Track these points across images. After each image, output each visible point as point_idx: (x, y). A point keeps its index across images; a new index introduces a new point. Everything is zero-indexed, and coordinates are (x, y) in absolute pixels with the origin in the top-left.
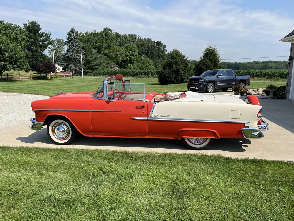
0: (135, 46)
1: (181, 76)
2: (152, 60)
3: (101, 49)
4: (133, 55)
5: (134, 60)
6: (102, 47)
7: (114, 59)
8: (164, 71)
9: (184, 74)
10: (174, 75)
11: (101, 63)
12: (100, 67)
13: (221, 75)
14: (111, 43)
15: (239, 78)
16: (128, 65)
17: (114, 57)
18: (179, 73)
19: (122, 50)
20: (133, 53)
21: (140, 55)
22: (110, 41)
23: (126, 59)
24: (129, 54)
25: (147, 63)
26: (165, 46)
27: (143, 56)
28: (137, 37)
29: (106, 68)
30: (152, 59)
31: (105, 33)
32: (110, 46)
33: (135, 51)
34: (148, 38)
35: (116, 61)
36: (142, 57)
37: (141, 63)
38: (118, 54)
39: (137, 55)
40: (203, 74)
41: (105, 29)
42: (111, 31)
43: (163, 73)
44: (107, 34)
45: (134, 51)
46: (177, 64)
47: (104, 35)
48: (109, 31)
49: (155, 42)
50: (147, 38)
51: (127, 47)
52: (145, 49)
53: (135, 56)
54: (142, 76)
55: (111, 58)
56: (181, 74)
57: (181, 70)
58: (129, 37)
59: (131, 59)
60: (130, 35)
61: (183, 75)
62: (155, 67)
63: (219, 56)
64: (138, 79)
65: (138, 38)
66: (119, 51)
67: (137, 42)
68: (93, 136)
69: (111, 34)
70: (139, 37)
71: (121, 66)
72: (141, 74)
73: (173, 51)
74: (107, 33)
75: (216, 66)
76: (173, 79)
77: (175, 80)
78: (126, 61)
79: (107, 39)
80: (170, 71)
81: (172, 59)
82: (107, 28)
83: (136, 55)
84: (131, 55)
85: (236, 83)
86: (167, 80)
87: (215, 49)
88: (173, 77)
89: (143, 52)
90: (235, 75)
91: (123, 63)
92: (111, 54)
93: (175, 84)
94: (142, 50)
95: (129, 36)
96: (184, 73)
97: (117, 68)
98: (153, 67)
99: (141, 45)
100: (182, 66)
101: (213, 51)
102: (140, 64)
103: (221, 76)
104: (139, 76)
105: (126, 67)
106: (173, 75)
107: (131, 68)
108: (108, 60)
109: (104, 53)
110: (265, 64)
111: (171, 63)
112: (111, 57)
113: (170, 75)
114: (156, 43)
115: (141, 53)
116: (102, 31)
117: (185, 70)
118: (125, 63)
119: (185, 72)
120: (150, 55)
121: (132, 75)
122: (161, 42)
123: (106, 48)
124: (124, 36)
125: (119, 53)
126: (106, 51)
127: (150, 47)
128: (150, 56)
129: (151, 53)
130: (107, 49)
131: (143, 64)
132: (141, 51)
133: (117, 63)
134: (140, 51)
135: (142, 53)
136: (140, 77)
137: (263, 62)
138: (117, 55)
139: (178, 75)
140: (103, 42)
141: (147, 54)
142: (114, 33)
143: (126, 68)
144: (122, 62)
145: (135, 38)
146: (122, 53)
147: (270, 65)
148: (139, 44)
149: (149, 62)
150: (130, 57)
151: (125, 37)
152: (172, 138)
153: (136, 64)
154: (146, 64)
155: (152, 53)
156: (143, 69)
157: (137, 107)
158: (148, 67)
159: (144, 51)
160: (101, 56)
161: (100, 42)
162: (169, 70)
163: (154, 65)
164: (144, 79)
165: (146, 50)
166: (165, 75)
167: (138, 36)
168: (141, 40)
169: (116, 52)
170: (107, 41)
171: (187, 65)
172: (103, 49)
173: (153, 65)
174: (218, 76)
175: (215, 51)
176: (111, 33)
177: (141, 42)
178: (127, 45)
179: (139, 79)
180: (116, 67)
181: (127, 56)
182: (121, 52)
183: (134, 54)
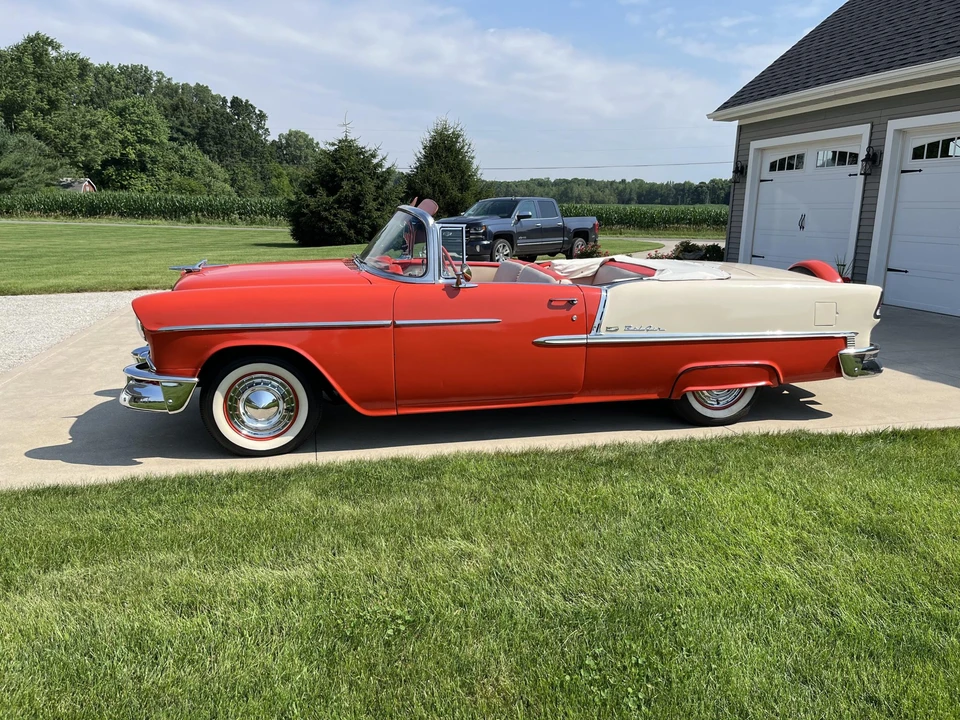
0: (153, 108)
1: (369, 218)
2: (221, 161)
3: (18, 113)
4: (147, 142)
5: (154, 161)
6: (24, 108)
7: (75, 152)
8: (312, 201)
9: (379, 213)
10: (347, 215)
11: (25, 166)
12: (21, 181)
13: (530, 213)
14: (60, 92)
15: (573, 223)
16: (131, 178)
17: (73, 144)
18: (363, 208)
19: (105, 119)
20: (149, 133)
21: (175, 144)
22: (53, 84)
23: (122, 154)
24: (131, 138)
25: (203, 172)
26: (262, 116)
27: (186, 147)
28: (155, 78)
29: (48, 185)
30: (219, 158)
31: (33, 54)
32: (53, 104)
33: (154, 126)
34: (198, 84)
35: (82, 162)
36: (184, 151)
37: (181, 170)
38: (89, 135)
39: (166, 141)
40: (470, 211)
41: (31, 40)
42: (57, 47)
43: (308, 206)
44: (39, 59)
45: (153, 128)
46: (354, 179)
47: (28, 60)
48: (50, 48)
49: (224, 100)
50: (193, 85)
51: (121, 112)
52: (190, 121)
53: (158, 144)
54: (204, 216)
55: (62, 150)
56: (370, 211)
57: (369, 198)
58: (122, 73)
59: (141, 154)
60: (127, 67)
61: (376, 214)
62: (232, 186)
63: (473, 158)
64: (190, 227)
65: (159, 81)
66: (93, 125)
67: (154, 93)
68: (395, 413)
69: (57, 60)
70: (163, 76)
71: (101, 182)
72: (201, 211)
73: (290, 135)
74: (41, 55)
75: (468, 188)
76: (345, 229)
77: (352, 232)
78: (121, 163)
79: (39, 77)
80: (331, 199)
81: (335, 161)
82: (38, 34)
83: (161, 141)
84: (140, 141)
85: (566, 239)
86: (323, 229)
87: (458, 136)
88: (343, 220)
89: (183, 133)
90: (563, 216)
91: (111, 170)
92: (64, 135)
93: (352, 243)
94: (182, 124)
95: (124, 70)
96: (378, 210)
97: (85, 187)
98: (228, 187)
99: (175, 108)
100: (370, 186)
101: (452, 141)
102: (177, 177)
103: (529, 217)
104: (193, 216)
105: (126, 183)
106: (344, 215)
107: (141, 187)
108: (49, 156)
109: (30, 129)
110: (563, 188)
111: (334, 175)
112: (63, 146)
113: (335, 215)
114: (229, 104)
115: (175, 136)
116: (17, 47)
117: (380, 200)
118: (117, 170)
119: (382, 204)
120: (211, 143)
121: (164, 212)
122: (247, 101)
123: (42, 111)
124: (103, 68)
125: (93, 132)
126: (39, 123)
127: (211, 115)
128: (214, 149)
129: (214, 138)
130: (46, 113)
131: (189, 174)
132: (178, 130)
133: (87, 169)
134: (171, 128)
135: (182, 137)
136: (198, 222)
137: (558, 183)
138: (85, 137)
139: (358, 215)
140: (26, 85)
141: (200, 139)
142: (67, 54)
143: (123, 187)
144: (105, 164)
145: (149, 79)
146: (108, 134)
147: (577, 190)
148: (167, 101)
149: (210, 169)
150: (138, 146)
151: (105, 74)
152: (655, 396)
153: (162, 174)
154: (200, 175)
155: (220, 139)
156: (192, 191)
157: (553, 303)
158: (210, 186)
159: (189, 130)
160: (20, 141)
161: (11, 89)
162: (327, 196)
163: (230, 182)
164: (217, 228)
165: (194, 126)
166: (315, 214)
167: (158, 73)
168: (170, 90)
169: (83, 125)
170: (42, 85)
171: (384, 182)
172: (28, 114)
173: (225, 181)
174: (519, 217)
175: (460, 140)
176: (53, 54)
177: (172, 98)
178: (120, 103)
179: (195, 226)
180: (81, 183)
181: (124, 143)
182: (104, 126)
183: (151, 138)
